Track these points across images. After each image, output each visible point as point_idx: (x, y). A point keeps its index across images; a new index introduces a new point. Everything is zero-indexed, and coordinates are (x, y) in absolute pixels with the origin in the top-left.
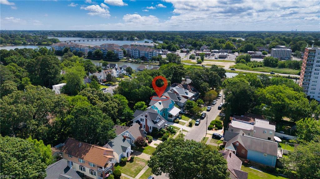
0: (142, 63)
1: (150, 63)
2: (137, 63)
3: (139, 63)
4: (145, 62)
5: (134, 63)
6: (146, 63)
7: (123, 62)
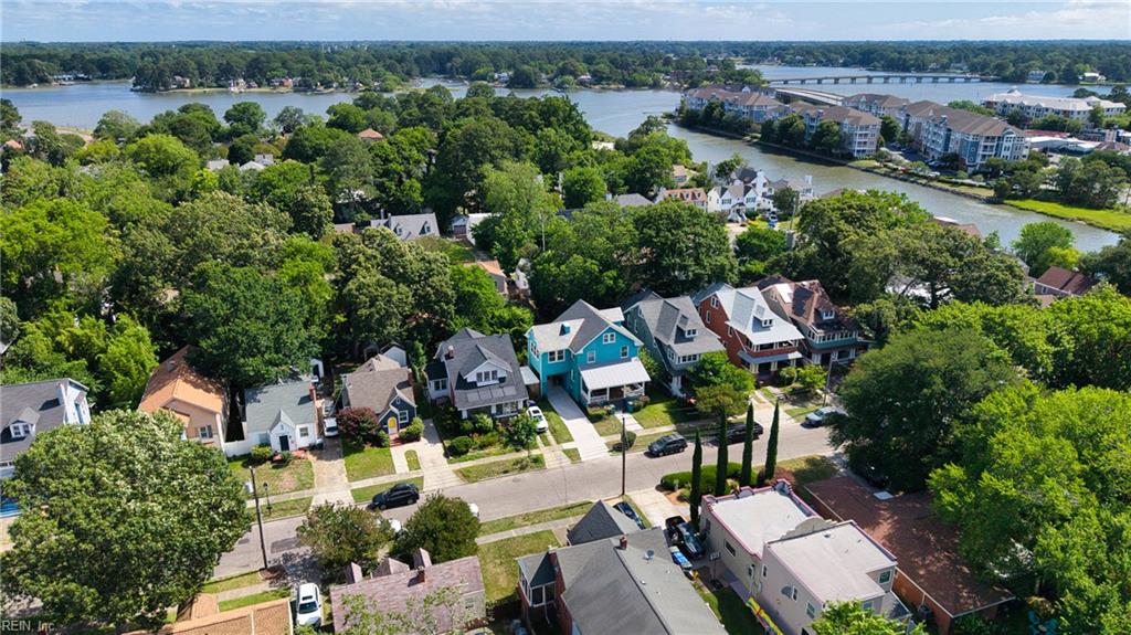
0: (924, 181)
1: (963, 184)
2: (905, 180)
3: (913, 182)
4: (942, 178)
5: (896, 178)
6: (943, 182)
7: (858, 168)
